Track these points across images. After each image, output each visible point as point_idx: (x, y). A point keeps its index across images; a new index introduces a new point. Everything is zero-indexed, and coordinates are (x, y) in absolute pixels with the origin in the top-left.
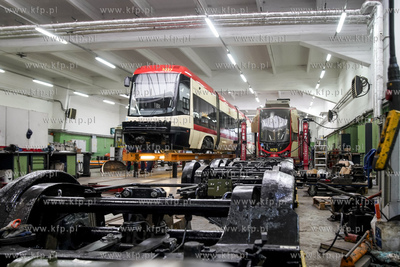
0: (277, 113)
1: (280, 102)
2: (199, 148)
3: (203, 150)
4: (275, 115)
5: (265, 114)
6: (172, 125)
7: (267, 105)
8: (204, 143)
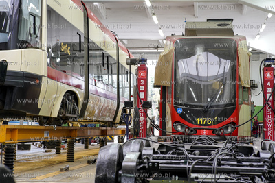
0: (209, 47)
1: (213, 25)
2: (55, 114)
3: (62, 119)
4: (206, 50)
5: (184, 50)
6: (10, 68)
7: (189, 32)
8: (64, 105)
